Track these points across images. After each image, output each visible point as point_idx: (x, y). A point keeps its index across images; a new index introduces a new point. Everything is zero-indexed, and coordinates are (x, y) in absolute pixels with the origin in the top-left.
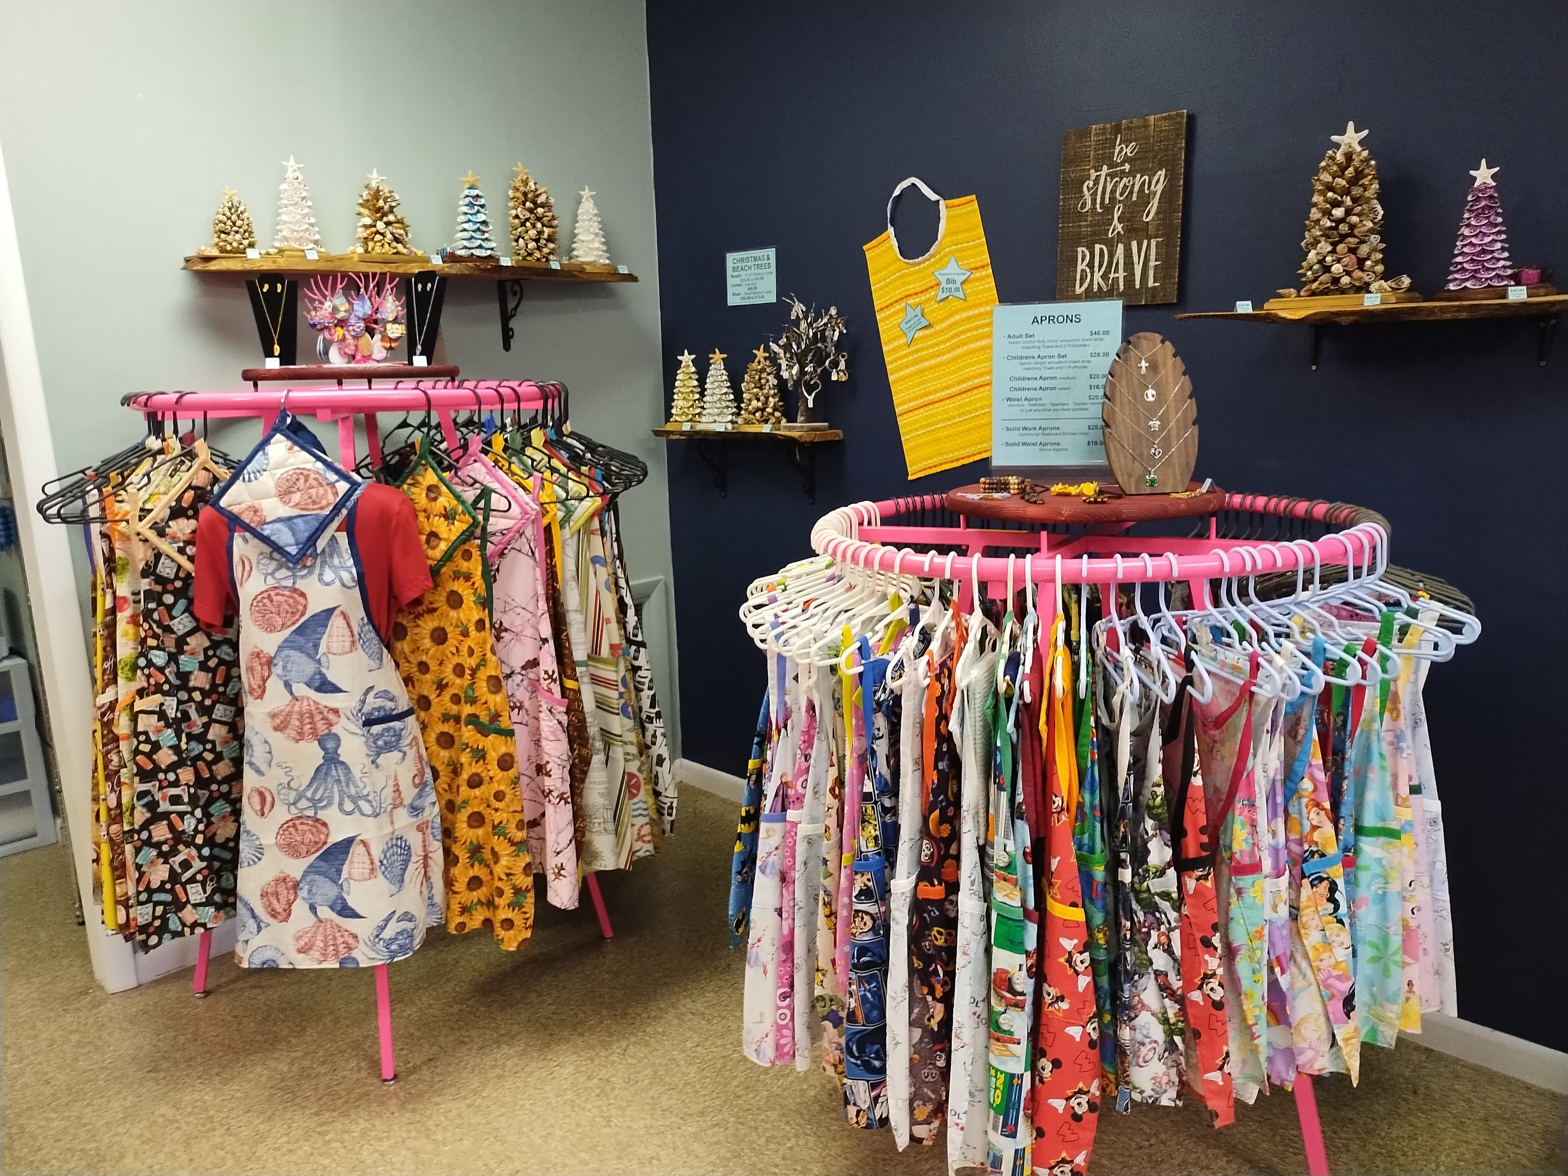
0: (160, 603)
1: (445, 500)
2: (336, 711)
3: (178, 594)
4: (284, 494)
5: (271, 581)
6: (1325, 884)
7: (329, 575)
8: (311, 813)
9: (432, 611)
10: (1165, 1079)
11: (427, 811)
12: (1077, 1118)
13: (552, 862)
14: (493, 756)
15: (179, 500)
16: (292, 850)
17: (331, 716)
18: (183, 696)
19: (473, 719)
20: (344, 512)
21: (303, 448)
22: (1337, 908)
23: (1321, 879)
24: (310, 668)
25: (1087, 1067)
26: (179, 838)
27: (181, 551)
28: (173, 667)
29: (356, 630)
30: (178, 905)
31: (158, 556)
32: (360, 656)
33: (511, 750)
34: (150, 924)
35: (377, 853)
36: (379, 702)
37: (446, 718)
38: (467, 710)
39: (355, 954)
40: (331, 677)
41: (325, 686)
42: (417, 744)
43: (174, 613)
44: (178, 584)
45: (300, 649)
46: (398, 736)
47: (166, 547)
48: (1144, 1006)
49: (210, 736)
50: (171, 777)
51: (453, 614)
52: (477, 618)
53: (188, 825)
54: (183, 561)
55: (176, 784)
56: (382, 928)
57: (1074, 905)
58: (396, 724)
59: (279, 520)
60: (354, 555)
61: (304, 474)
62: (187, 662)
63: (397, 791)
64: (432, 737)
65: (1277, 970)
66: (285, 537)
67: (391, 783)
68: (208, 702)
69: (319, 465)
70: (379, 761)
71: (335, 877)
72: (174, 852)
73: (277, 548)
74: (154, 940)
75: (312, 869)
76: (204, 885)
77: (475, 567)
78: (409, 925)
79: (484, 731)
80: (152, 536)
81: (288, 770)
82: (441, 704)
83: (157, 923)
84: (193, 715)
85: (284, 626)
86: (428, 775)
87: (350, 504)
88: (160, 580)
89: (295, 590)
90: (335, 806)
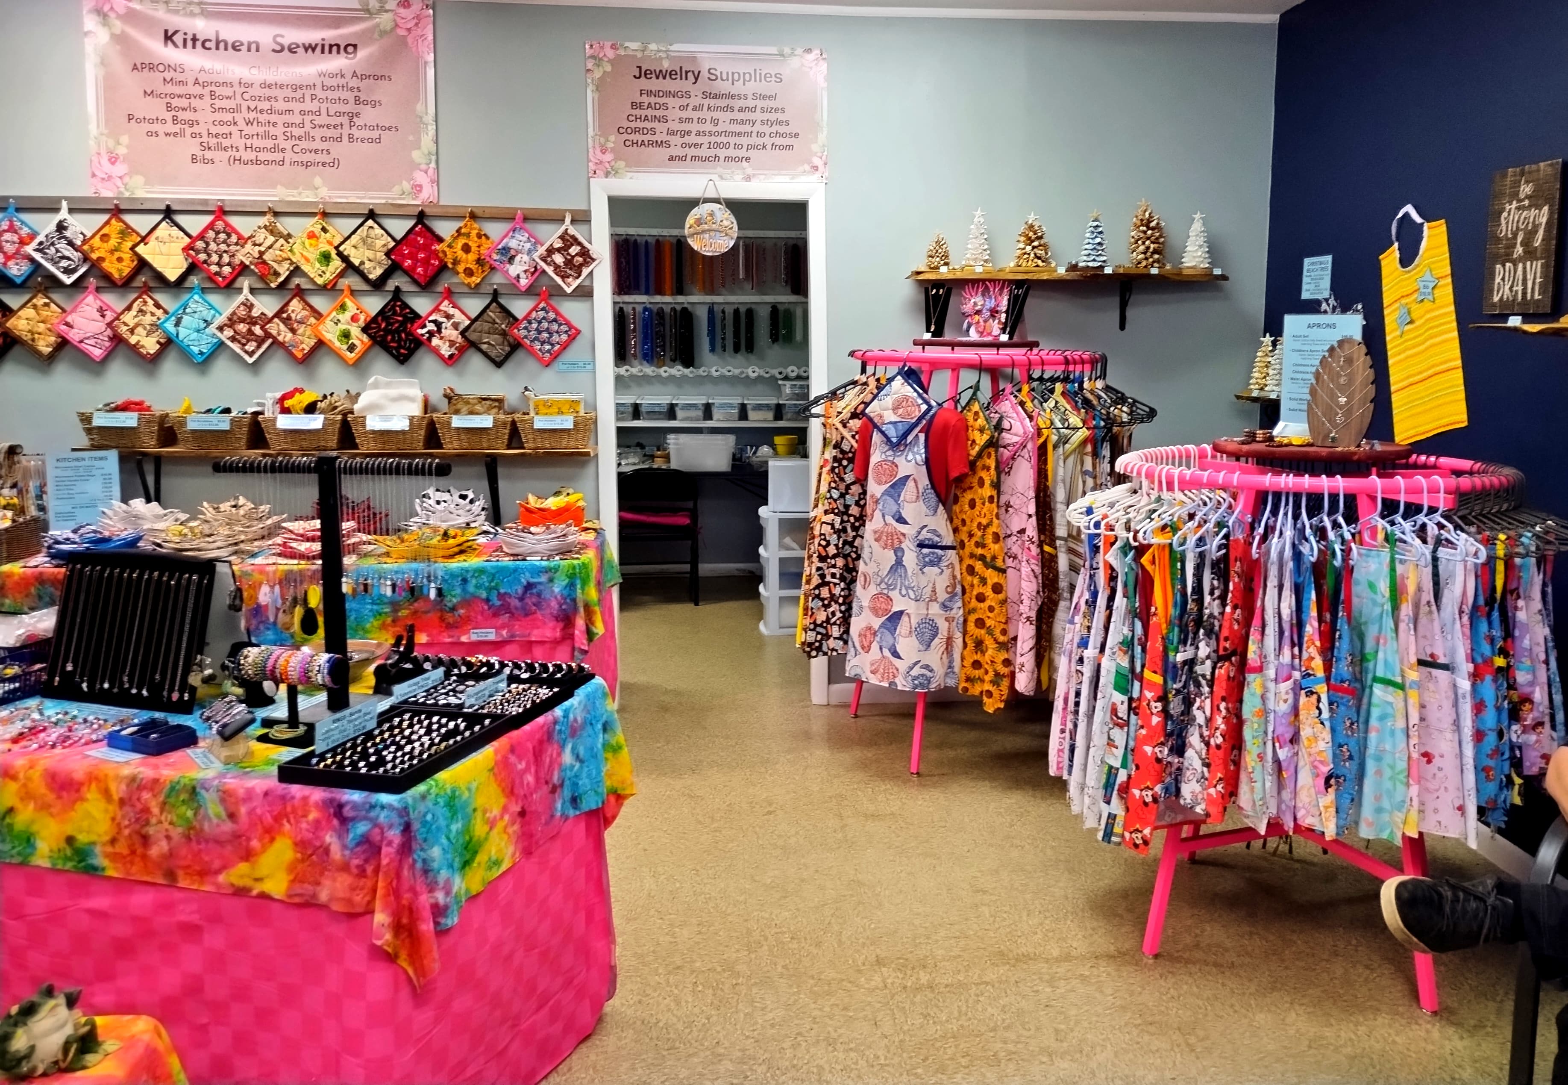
0: (840, 464)
1: (981, 421)
2: (904, 535)
3: (851, 461)
4: (895, 409)
5: (883, 456)
6: (1315, 696)
7: (910, 457)
8: (885, 592)
9: (971, 488)
10: (1200, 796)
11: (954, 611)
12: (1146, 804)
13: (1019, 660)
14: (990, 583)
15: (856, 409)
16: (875, 611)
17: (902, 537)
18: (845, 518)
19: (982, 558)
20: (924, 422)
21: (909, 384)
22: (1320, 713)
23: (1312, 693)
24: (895, 508)
25: (1153, 773)
26: (833, 598)
27: (853, 437)
28: (842, 501)
29: (921, 490)
30: (827, 636)
31: (843, 438)
32: (921, 506)
33: (1002, 581)
34: (813, 644)
35: (914, 622)
36: (930, 535)
37: (972, 556)
38: (980, 551)
39: (897, 680)
40: (904, 515)
41: (901, 520)
42: (953, 568)
43: (847, 470)
44: (850, 455)
45: (891, 496)
46: (940, 559)
47: (848, 435)
48: (1191, 746)
49: (856, 544)
50: (833, 562)
51: (980, 491)
52: (989, 494)
53: (837, 591)
54: (853, 442)
55: (834, 566)
56: (911, 668)
57: (1155, 672)
58: (939, 552)
59: (890, 423)
60: (926, 447)
61: (906, 398)
62: (850, 500)
63: (934, 591)
64: (964, 566)
65: (1277, 745)
66: (892, 433)
67: (931, 585)
68: (857, 524)
69: (915, 394)
70: (925, 570)
71: (893, 631)
72: (829, 606)
73: (888, 439)
74: (814, 653)
75: (883, 625)
76: (839, 626)
77: (992, 463)
78: (929, 674)
79: (987, 566)
80: (840, 426)
81: (878, 564)
82: (970, 546)
83: (817, 644)
84: (849, 530)
85: (886, 483)
86: (959, 589)
87: (928, 417)
88: (843, 452)
89: (893, 463)
90: (897, 591)
